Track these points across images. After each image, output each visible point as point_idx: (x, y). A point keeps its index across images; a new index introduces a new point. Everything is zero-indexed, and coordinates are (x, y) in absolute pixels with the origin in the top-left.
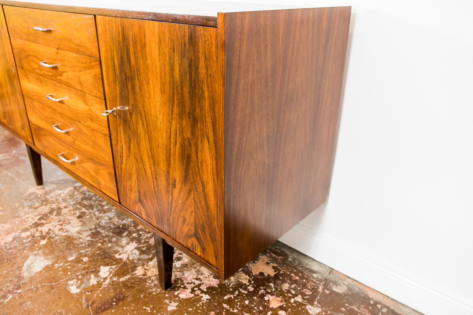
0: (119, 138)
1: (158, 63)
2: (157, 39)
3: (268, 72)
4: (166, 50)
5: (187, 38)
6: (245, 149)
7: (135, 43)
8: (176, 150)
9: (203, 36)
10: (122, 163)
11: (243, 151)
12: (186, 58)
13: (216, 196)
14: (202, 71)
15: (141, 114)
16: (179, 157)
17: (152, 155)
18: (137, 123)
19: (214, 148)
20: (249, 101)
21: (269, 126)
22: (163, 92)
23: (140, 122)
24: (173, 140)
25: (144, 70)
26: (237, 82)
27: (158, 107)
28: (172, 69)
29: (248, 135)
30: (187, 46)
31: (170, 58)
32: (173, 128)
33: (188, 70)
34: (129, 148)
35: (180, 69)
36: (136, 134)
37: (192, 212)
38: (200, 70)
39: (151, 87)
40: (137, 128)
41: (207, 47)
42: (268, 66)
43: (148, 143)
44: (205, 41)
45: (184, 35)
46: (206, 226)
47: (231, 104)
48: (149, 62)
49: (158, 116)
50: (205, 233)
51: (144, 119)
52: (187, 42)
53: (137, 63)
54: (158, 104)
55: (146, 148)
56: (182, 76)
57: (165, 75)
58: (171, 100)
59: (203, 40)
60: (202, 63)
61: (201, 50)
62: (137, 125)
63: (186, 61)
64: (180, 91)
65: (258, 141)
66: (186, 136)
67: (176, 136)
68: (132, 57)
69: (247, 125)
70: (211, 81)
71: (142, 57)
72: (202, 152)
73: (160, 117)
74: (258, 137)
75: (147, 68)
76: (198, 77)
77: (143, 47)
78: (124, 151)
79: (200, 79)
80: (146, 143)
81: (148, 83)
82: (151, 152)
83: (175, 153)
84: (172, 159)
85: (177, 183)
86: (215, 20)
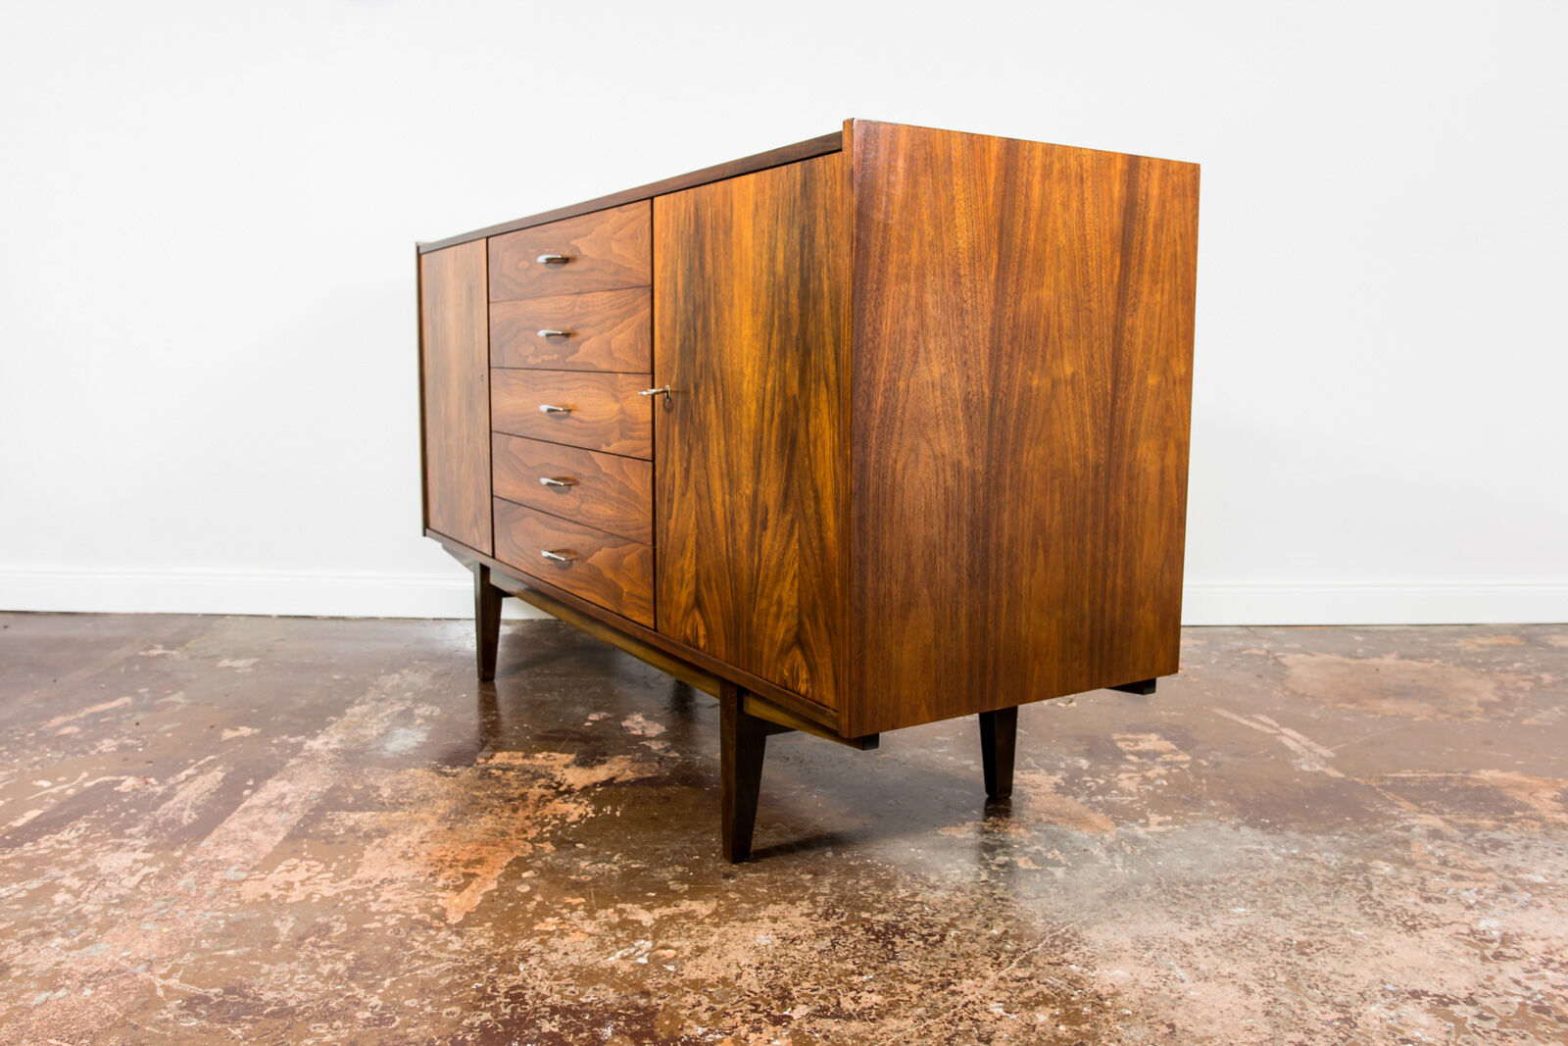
0: (670, 456)
1: (751, 254)
2: (751, 207)
3: (960, 256)
4: (765, 224)
5: (798, 187)
6: (904, 408)
7: (714, 229)
8: (772, 437)
9: (822, 174)
10: (670, 518)
11: (899, 411)
12: (796, 226)
13: (836, 513)
14: (821, 241)
15: (714, 379)
16: (776, 449)
17: (728, 468)
18: (707, 401)
19: (835, 397)
20: (912, 302)
21: (968, 378)
22: (755, 312)
23: (712, 398)
24: (767, 414)
25: (726, 280)
26: (882, 255)
27: (745, 349)
28: (773, 259)
29: (912, 380)
30: (798, 202)
31: (770, 237)
32: (769, 384)
33: (798, 248)
34: (687, 471)
35: (785, 254)
36: (702, 432)
37: (794, 577)
38: (817, 240)
39: (736, 311)
40: (705, 415)
41: (828, 192)
42: (960, 242)
43: (722, 441)
44: (826, 182)
45: (795, 183)
46: (819, 601)
47: (869, 296)
48: (735, 258)
49: (744, 370)
50: (816, 621)
51: (719, 389)
52: (798, 195)
53: (715, 269)
54: (745, 343)
55: (719, 457)
56: (787, 265)
57: (761, 275)
58: (769, 326)
59: (823, 181)
60: (820, 227)
61: (820, 201)
62: (705, 407)
63: (796, 232)
64: (784, 297)
65: (939, 401)
66: (790, 394)
67: (773, 400)
68: (708, 259)
69: (907, 354)
70: (834, 256)
71: (726, 253)
72: (816, 417)
73: (748, 371)
74: (938, 393)
75: (732, 273)
76: (813, 257)
77: (728, 232)
78: (678, 482)
79: (816, 260)
80: (719, 444)
81: (731, 305)
82: (727, 462)
83: (769, 442)
84: (763, 462)
85: (770, 516)
86: (838, 136)
